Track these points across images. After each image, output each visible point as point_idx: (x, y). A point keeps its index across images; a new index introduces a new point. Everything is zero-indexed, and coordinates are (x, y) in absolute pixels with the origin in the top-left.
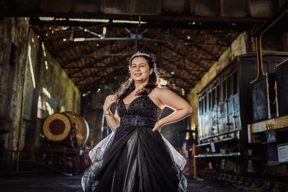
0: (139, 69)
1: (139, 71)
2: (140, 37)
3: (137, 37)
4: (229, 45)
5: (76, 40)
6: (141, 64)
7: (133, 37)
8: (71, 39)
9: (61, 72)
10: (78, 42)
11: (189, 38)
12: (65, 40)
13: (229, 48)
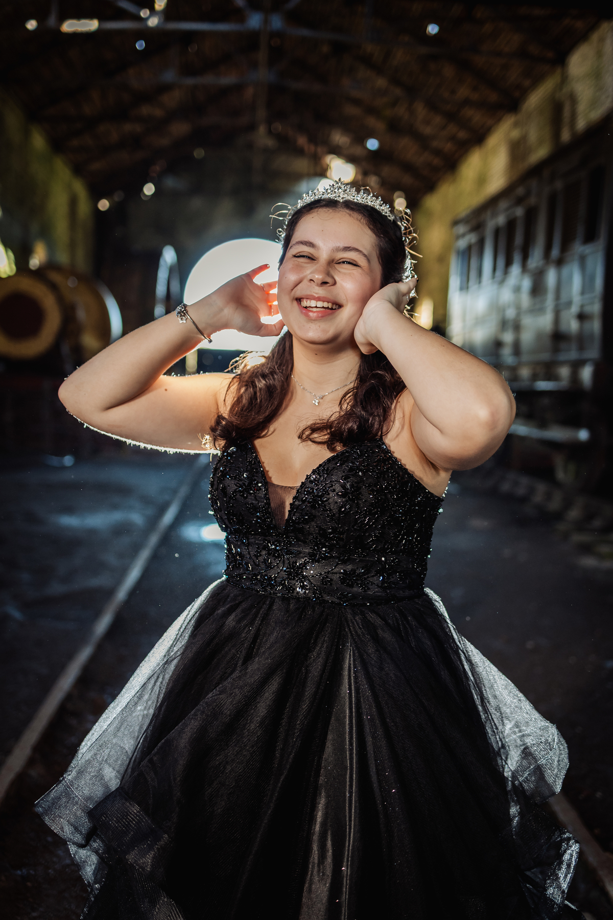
0: (328, 274)
1: (324, 283)
2: (277, 22)
3: (266, 22)
4: (561, 60)
5: (68, 26)
6: (347, 249)
7: (255, 21)
8: (52, 21)
9: (27, 134)
10: (75, 36)
11: (433, 29)
12: (32, 25)
13: (559, 71)
